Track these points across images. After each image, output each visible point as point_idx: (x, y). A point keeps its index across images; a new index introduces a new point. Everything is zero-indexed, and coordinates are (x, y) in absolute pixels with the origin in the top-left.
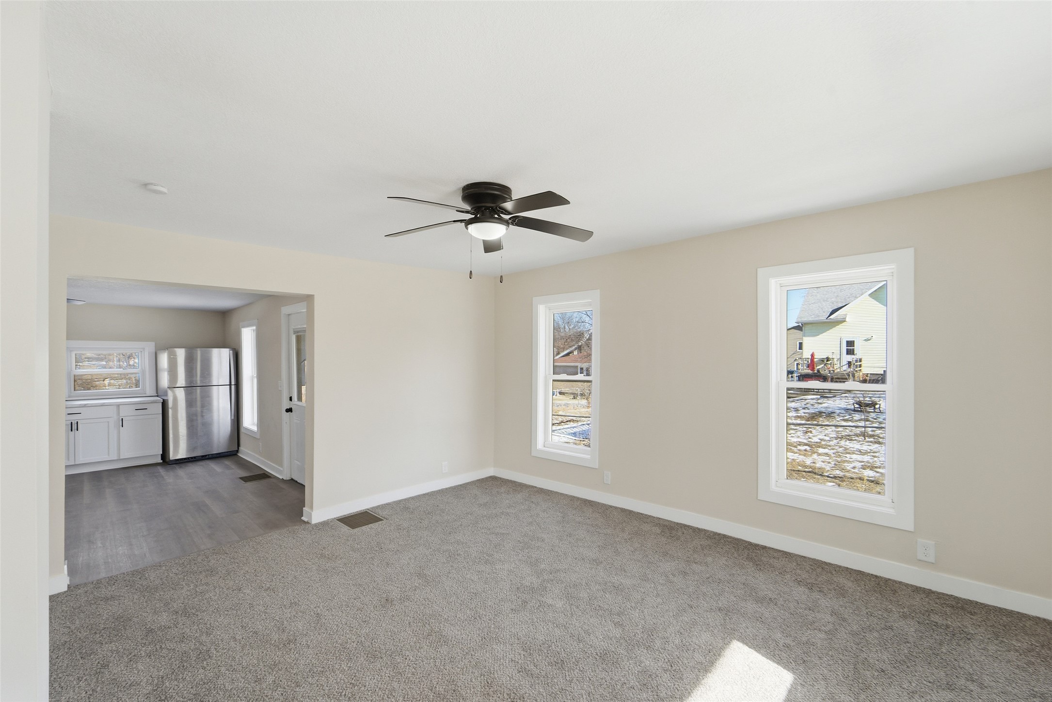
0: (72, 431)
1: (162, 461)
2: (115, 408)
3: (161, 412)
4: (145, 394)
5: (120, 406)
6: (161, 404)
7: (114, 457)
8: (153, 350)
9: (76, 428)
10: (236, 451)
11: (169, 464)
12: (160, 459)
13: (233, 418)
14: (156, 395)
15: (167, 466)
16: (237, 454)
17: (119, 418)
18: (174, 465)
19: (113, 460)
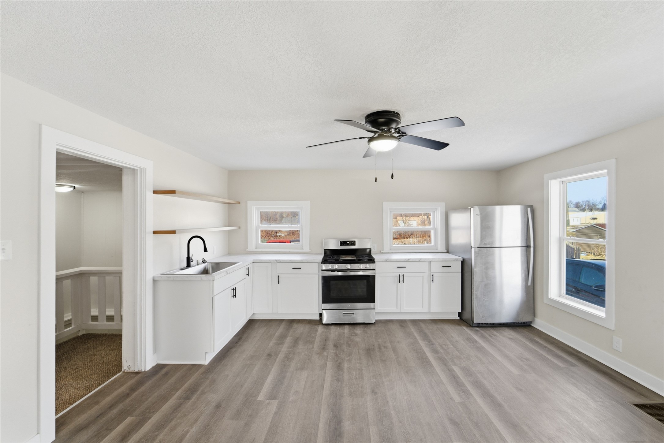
0: (400, 283)
1: (459, 318)
2: (427, 264)
3: (460, 270)
4: (437, 250)
5: (431, 262)
6: (461, 262)
7: (426, 310)
8: (444, 210)
9: (402, 280)
10: (531, 322)
11: (472, 326)
12: (458, 316)
13: (529, 284)
14: (446, 251)
15: (471, 328)
16: (531, 325)
17: (430, 273)
18: (478, 329)
19: (427, 312)
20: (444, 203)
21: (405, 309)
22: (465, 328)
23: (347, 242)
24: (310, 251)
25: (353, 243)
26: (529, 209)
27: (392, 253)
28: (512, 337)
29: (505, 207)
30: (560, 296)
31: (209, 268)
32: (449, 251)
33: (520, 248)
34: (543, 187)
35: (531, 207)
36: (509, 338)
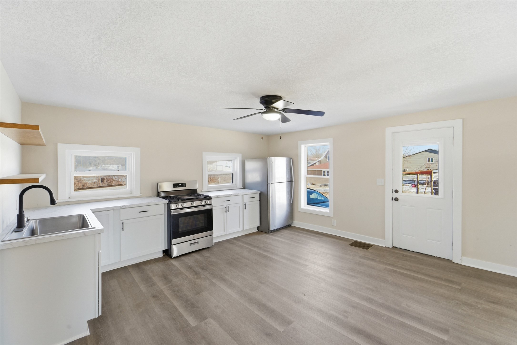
0: (226, 212)
1: (257, 231)
3: (259, 200)
4: (237, 187)
5: (244, 195)
6: (259, 194)
7: (241, 229)
8: (241, 159)
9: (228, 210)
10: (291, 224)
11: (268, 233)
12: (256, 229)
13: (292, 203)
14: (242, 188)
15: (268, 234)
16: (292, 225)
17: (243, 203)
18: (272, 234)
19: (241, 231)
20: (241, 154)
21: (230, 231)
22: (265, 235)
23: (179, 185)
24: (141, 195)
25: (184, 185)
26: (291, 160)
27: (209, 191)
28: (290, 233)
29: (276, 158)
30: (305, 206)
31: (36, 227)
32: (246, 187)
33: (286, 182)
34: (297, 148)
35: (292, 158)
36: (290, 234)
